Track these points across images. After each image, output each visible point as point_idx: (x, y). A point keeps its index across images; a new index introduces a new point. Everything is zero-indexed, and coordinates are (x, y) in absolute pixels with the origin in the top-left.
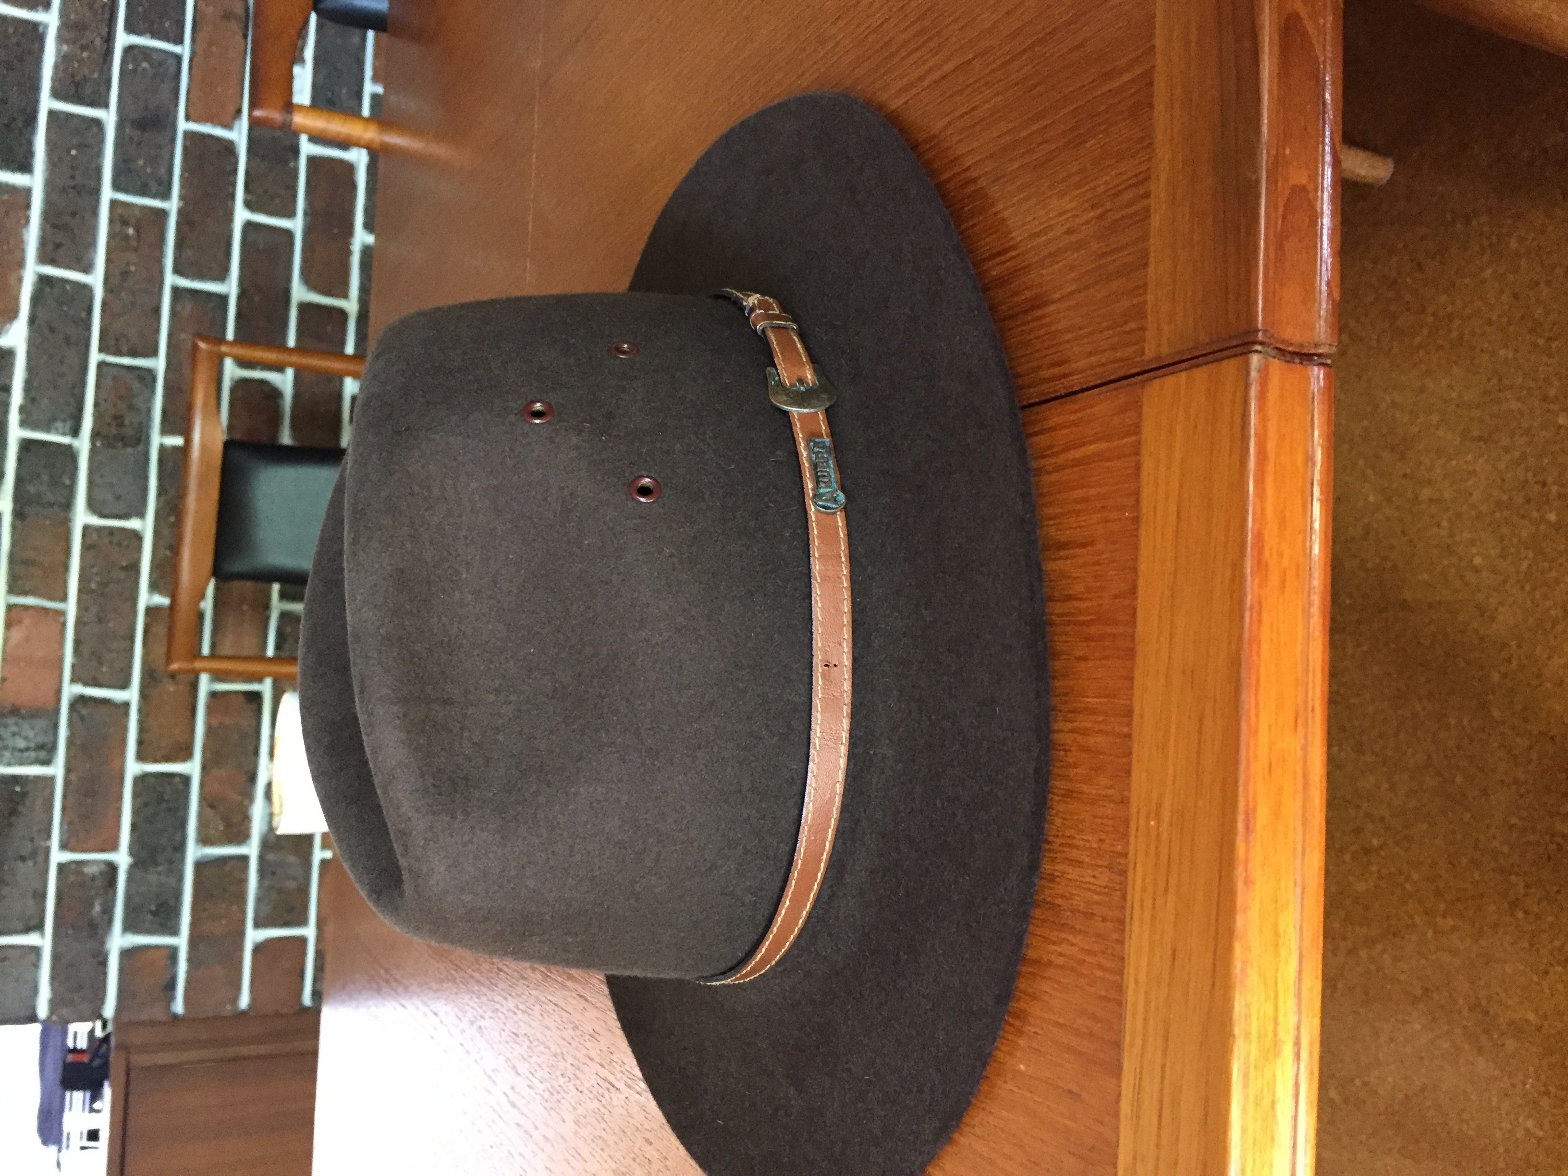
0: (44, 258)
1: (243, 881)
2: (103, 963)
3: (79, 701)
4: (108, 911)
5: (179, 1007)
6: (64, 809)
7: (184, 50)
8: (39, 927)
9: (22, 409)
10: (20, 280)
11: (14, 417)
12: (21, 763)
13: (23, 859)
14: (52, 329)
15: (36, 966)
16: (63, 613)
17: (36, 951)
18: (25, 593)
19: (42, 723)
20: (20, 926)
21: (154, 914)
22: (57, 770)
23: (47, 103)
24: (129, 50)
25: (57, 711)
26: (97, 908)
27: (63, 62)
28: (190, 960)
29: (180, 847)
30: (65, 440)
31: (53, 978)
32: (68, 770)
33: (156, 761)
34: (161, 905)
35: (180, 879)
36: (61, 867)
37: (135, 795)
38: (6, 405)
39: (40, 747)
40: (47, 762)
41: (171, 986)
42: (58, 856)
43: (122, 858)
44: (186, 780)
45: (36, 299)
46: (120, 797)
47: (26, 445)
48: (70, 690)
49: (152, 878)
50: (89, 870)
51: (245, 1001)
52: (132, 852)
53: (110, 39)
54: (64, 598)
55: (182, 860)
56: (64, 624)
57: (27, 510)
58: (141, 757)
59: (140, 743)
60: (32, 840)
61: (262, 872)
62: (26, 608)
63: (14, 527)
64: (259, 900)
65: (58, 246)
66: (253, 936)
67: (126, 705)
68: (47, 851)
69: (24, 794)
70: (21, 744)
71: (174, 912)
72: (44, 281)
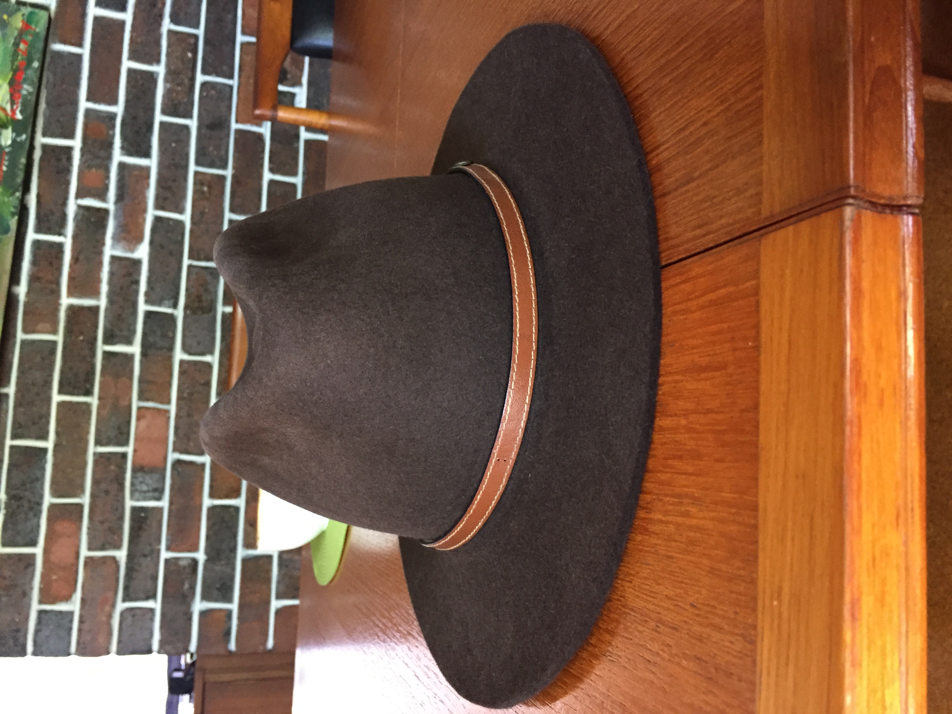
0: (159, 206)
1: (269, 571)
2: (189, 619)
3: (178, 463)
4: (193, 588)
5: (233, 646)
6: (169, 526)
7: (234, 83)
8: (153, 596)
9: (147, 294)
10: (144, 220)
11: (141, 298)
12: (145, 499)
13: (145, 556)
14: (162, 247)
15: (152, 620)
16: (167, 412)
17: (152, 611)
18: (147, 400)
19: (156, 476)
20: (142, 595)
21: (218, 589)
22: (164, 503)
23: (159, 117)
24: (204, 85)
25: (164, 469)
26: (186, 586)
27: (167, 94)
28: (239, 618)
29: (233, 550)
30: (169, 311)
31: (162, 627)
32: (171, 503)
33: (220, 498)
34: (223, 585)
35: (233, 569)
36: (167, 561)
37: (209, 518)
38: (137, 292)
39: (155, 490)
40: (159, 499)
41: (228, 633)
42: (165, 555)
43: (201, 556)
44: (237, 509)
45: (154, 230)
46: (199, 520)
47: (149, 315)
48: (172, 456)
49: (218, 568)
50: (183, 563)
51: (270, 644)
52: (207, 553)
53: (193, 79)
54: (169, 402)
55: (235, 558)
56: (169, 418)
57: (150, 352)
58: (212, 496)
59: (211, 487)
60: (150, 545)
61: (280, 565)
62: (147, 408)
63: (141, 362)
64: (279, 582)
65: (165, 199)
66: (275, 604)
67: (203, 465)
68: (158, 551)
69: (146, 518)
70: (145, 488)
71: (231, 589)
72: (158, 220)
